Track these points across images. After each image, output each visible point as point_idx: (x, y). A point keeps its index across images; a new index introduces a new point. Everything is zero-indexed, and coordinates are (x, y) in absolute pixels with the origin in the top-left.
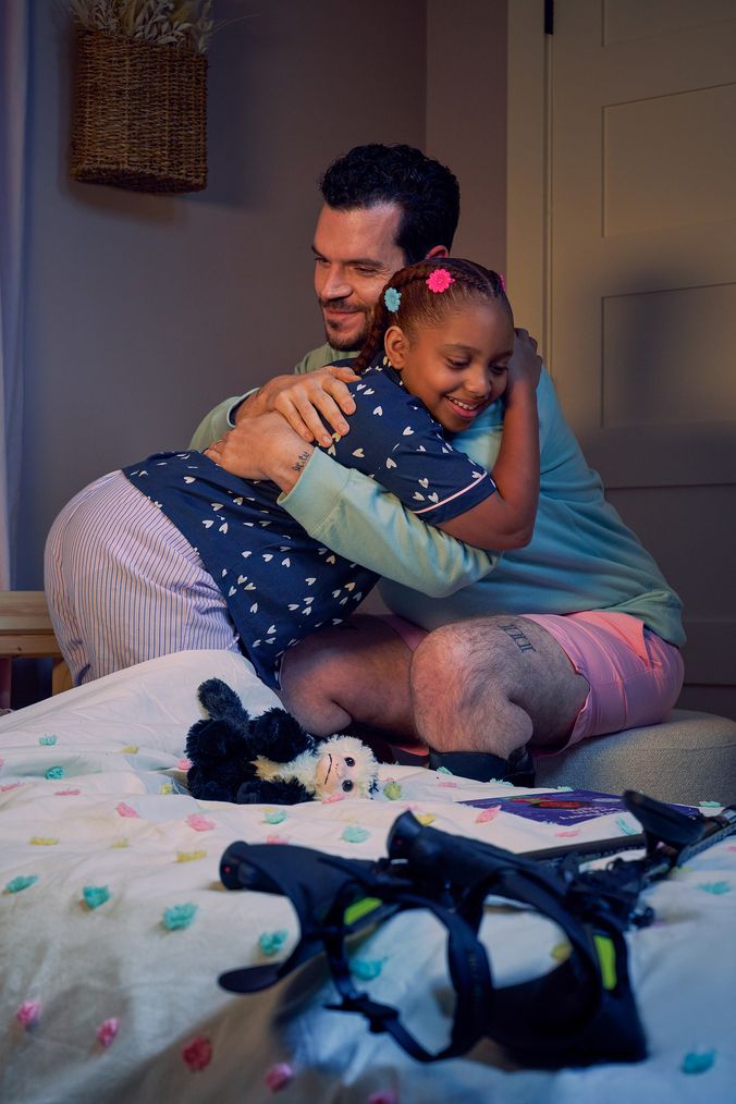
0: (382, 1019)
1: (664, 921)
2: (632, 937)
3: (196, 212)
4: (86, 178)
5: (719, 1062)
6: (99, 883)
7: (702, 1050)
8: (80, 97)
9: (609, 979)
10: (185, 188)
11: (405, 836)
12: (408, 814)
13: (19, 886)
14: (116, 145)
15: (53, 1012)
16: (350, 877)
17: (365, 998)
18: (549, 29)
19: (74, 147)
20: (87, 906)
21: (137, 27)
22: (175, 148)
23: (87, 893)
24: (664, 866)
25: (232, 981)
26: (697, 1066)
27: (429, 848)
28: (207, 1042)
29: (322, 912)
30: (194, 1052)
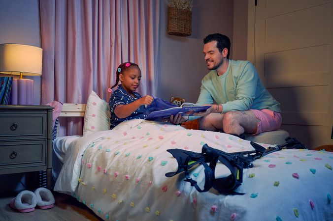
0: (194, 183)
1: (255, 167)
2: (245, 170)
3: (190, 40)
4: (170, 34)
5: (258, 195)
6: (152, 156)
7: (255, 193)
8: (169, 19)
9: (238, 178)
10: (187, 35)
11: (205, 148)
12: (206, 144)
13: (139, 157)
14: (175, 28)
15: (142, 180)
16: (188, 156)
17: (191, 179)
18: (256, 5)
19: (168, 28)
20: (150, 161)
21: (179, 7)
22: (185, 28)
23: (149, 158)
24: (259, 156)
25: (168, 175)
26: (254, 196)
27: (209, 151)
28: (166, 186)
29: (183, 162)
30: (164, 188)
